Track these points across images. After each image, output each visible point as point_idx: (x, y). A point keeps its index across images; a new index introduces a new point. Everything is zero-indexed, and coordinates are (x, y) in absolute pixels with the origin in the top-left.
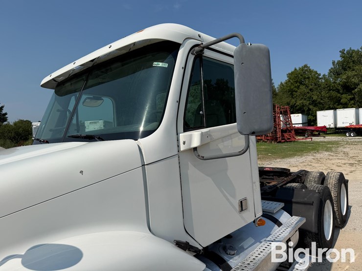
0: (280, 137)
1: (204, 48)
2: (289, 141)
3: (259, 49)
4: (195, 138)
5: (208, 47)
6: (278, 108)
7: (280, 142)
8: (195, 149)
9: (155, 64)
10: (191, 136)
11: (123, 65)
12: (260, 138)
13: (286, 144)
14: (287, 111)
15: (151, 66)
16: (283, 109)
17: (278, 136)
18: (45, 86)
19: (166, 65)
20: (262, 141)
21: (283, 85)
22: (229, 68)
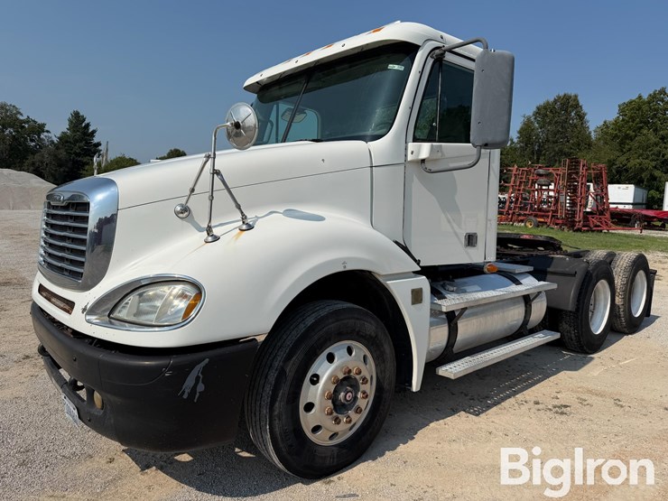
0: (580, 222)
1: (445, 51)
2: (598, 231)
3: (502, 56)
4: (425, 149)
5: (450, 51)
6: (584, 166)
7: (579, 230)
8: (423, 161)
9: (391, 66)
10: (420, 147)
11: (350, 67)
12: (542, 220)
13: (590, 234)
14: (601, 173)
15: (386, 69)
16: (594, 169)
17: (577, 219)
18: (248, 88)
19: (402, 68)
20: (545, 227)
21: (607, 127)
22: (469, 75)
